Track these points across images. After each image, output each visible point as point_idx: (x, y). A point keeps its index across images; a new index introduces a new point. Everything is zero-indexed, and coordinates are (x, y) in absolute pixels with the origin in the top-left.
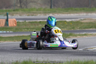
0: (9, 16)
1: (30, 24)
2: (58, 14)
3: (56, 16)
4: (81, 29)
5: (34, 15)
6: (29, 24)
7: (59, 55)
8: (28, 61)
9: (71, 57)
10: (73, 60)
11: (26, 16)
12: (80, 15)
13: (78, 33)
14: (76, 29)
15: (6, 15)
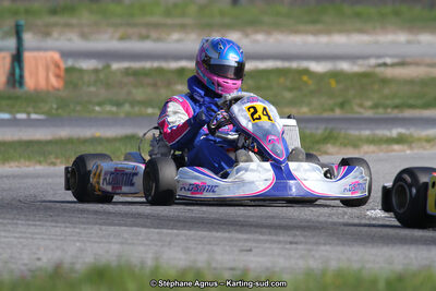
0: (28, 38)
1: (131, 78)
2: (268, 33)
3: (256, 41)
4: (381, 110)
5: (154, 34)
6: (126, 80)
7: (266, 237)
8: (114, 264)
9: (328, 247)
10: (334, 265)
11: (111, 38)
12: (377, 43)
13: (367, 133)
14: (357, 109)
15: (14, 31)
